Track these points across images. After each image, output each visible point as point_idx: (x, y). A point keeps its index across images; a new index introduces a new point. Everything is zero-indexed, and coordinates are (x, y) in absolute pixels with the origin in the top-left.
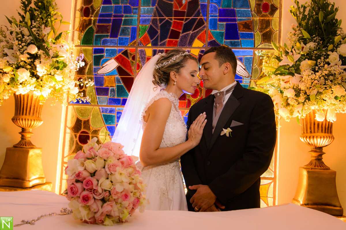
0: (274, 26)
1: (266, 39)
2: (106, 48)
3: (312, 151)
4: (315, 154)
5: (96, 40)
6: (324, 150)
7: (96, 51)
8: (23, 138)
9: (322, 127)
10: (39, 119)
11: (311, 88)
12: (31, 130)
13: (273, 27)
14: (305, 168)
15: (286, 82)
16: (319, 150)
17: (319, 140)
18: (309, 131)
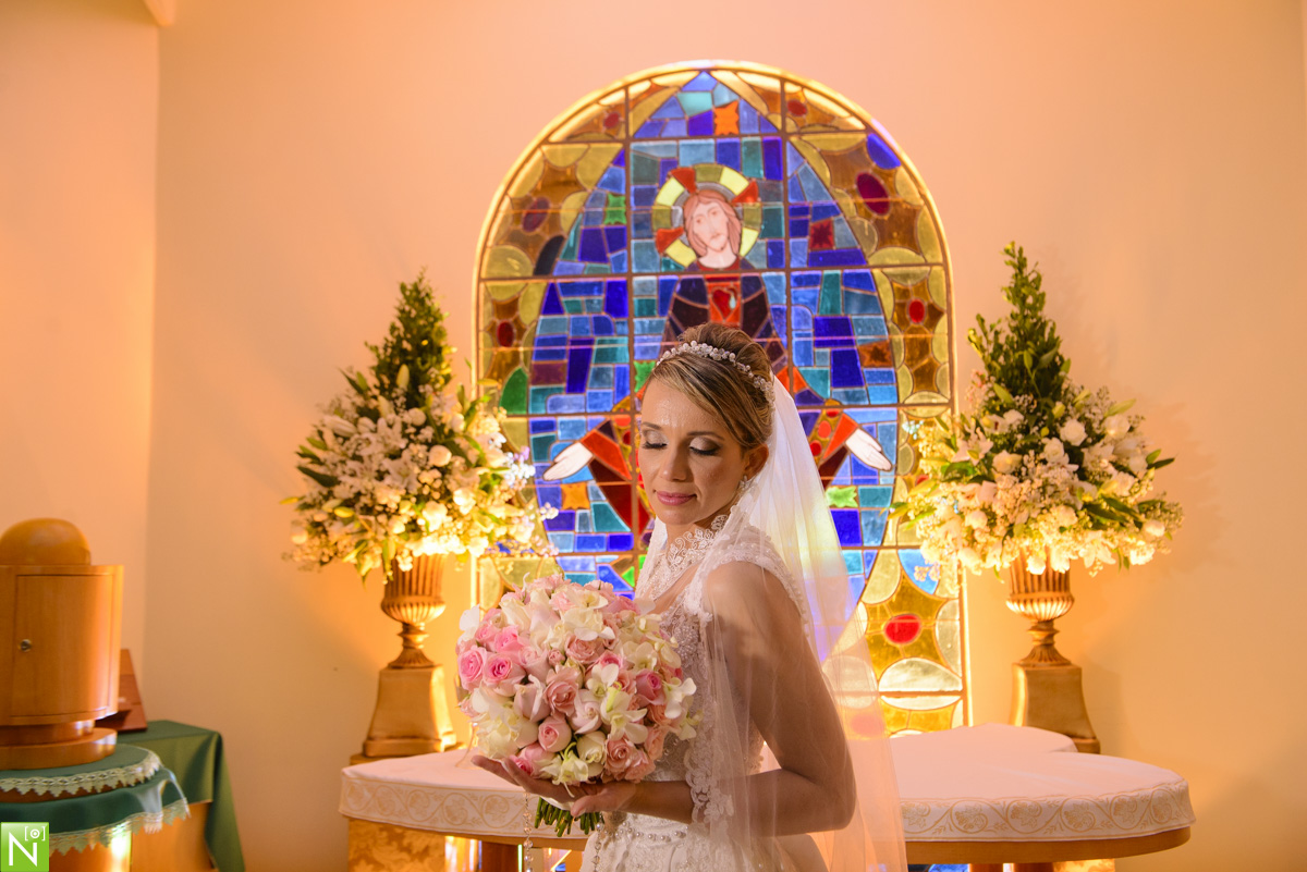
0: (938, 353)
1: (922, 382)
2: (560, 419)
3: (1034, 628)
4: (1039, 635)
5: (534, 400)
6: (1056, 625)
7: (536, 427)
8: (408, 645)
9: (1047, 580)
10: (438, 602)
11: (1015, 508)
12: (422, 626)
13: (937, 355)
14: (1023, 666)
15: (968, 497)
16: (1047, 625)
17: (1043, 605)
18: (1023, 589)
